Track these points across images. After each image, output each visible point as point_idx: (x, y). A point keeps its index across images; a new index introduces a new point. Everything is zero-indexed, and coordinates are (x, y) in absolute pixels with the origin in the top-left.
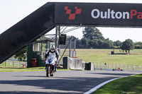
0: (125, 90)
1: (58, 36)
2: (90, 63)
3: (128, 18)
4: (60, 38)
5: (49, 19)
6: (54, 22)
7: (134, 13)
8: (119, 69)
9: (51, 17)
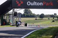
0: (41, 34)
1: (13, 13)
2: (27, 24)
3: (42, 5)
4: (14, 13)
5: (10, 6)
6: (12, 7)
7: (44, 3)
8: (39, 26)
9: (11, 5)
